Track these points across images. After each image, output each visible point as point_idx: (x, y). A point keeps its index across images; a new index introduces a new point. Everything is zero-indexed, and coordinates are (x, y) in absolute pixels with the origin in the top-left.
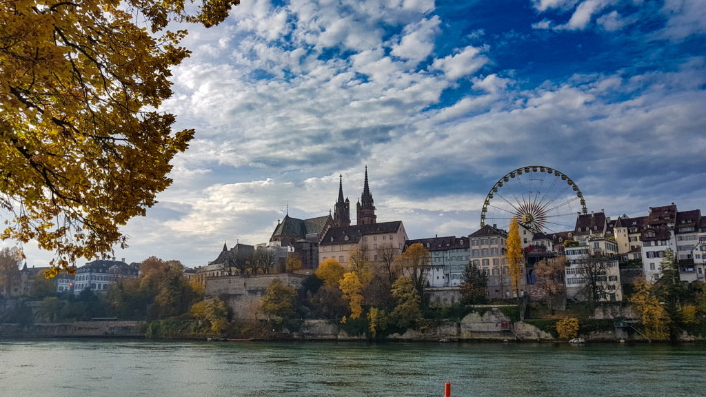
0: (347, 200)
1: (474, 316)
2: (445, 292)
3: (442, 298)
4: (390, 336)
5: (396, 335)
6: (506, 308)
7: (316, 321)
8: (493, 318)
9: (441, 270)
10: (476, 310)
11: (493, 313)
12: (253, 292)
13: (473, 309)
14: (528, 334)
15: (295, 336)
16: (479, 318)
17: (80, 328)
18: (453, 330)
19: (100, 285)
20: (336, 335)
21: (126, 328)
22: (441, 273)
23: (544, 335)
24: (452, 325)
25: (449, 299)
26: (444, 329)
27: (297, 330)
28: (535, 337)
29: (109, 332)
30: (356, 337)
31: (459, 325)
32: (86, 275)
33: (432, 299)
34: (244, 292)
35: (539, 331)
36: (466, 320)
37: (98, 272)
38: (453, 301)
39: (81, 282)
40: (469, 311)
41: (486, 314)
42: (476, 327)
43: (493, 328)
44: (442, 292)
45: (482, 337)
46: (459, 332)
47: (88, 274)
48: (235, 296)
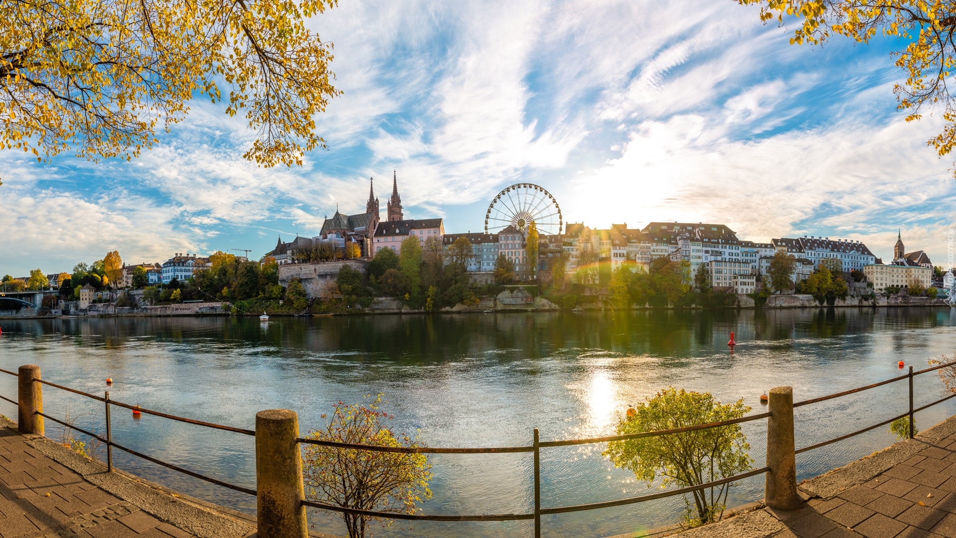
0: (377, 200)
1: (507, 293)
2: (480, 275)
3: (479, 279)
4: (443, 309)
5: (448, 308)
6: (529, 287)
7: (383, 299)
8: (520, 294)
10: (508, 288)
11: (520, 290)
12: (323, 276)
13: (505, 288)
14: (543, 305)
15: (367, 310)
16: (510, 295)
17: (177, 309)
18: (491, 304)
19: (181, 276)
20: (400, 309)
21: (212, 308)
22: (473, 261)
23: (554, 306)
24: (490, 300)
25: (484, 281)
26: (484, 303)
27: (368, 306)
28: (547, 308)
29: (199, 311)
30: (416, 311)
31: (495, 300)
32: (170, 268)
33: (471, 281)
34: (314, 276)
35: (550, 303)
36: (500, 296)
37: (179, 265)
38: (486, 282)
39: (167, 275)
40: (503, 289)
41: (515, 292)
42: (507, 301)
43: (519, 301)
44: (477, 276)
45: (512, 308)
46: (495, 305)
47: (172, 268)
48: (306, 280)
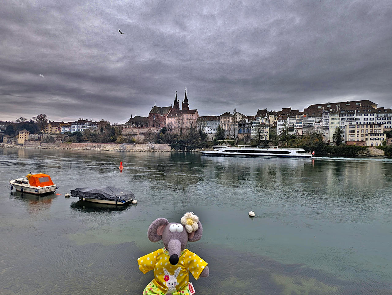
0: (179, 101)
2: (210, 135)
5: (192, 150)
6: (230, 141)
9: (210, 128)
12: (141, 134)
13: (219, 142)
17: (74, 146)
19: (82, 130)
34: (137, 134)
37: (81, 124)
38: (213, 139)
39: (74, 128)
47: (76, 125)
48: (134, 135)
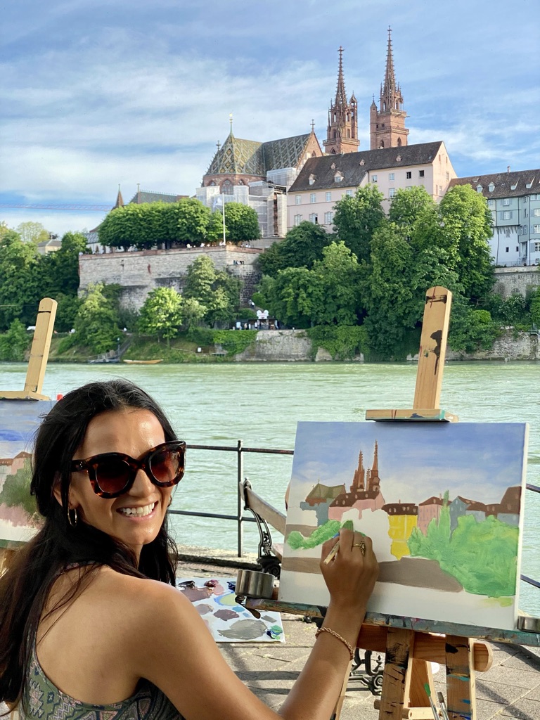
0: (353, 100)
2: (516, 276)
3: (510, 286)
7: (276, 333)
9: (514, 235)
12: (164, 281)
18: (524, 346)
20: (311, 356)
22: (513, 240)
26: (507, 345)
34: (147, 281)
44: (509, 277)
46: (535, 350)
